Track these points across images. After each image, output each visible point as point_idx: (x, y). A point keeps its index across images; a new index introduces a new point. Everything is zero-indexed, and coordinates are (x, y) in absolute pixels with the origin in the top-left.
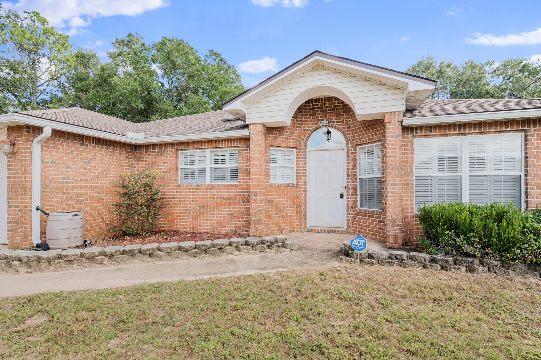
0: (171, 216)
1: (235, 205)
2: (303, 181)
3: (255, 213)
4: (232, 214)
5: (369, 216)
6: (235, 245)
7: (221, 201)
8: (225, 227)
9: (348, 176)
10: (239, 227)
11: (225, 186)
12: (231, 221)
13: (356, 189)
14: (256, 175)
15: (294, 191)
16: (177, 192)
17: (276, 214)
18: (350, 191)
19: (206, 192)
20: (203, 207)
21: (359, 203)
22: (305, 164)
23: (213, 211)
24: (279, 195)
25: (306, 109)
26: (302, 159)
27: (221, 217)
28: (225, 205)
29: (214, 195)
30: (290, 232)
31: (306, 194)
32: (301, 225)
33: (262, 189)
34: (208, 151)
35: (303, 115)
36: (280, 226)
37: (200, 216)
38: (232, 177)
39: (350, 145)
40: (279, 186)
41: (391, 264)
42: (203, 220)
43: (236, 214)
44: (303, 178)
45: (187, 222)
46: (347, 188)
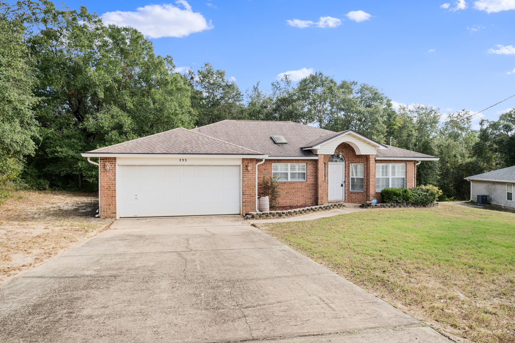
1: (305, 191)
3: (321, 194)
4: (304, 196)
5: (357, 194)
7: (298, 190)
8: (300, 202)
9: (345, 176)
10: (307, 202)
11: (300, 182)
13: (349, 182)
18: (347, 183)
20: (288, 193)
21: (350, 189)
22: (328, 170)
23: (294, 195)
26: (326, 168)
27: (297, 197)
28: (300, 191)
29: (294, 186)
31: (328, 185)
32: (327, 199)
34: (289, 164)
37: (286, 198)
39: (347, 163)
42: (288, 199)
43: (306, 196)
46: (345, 182)
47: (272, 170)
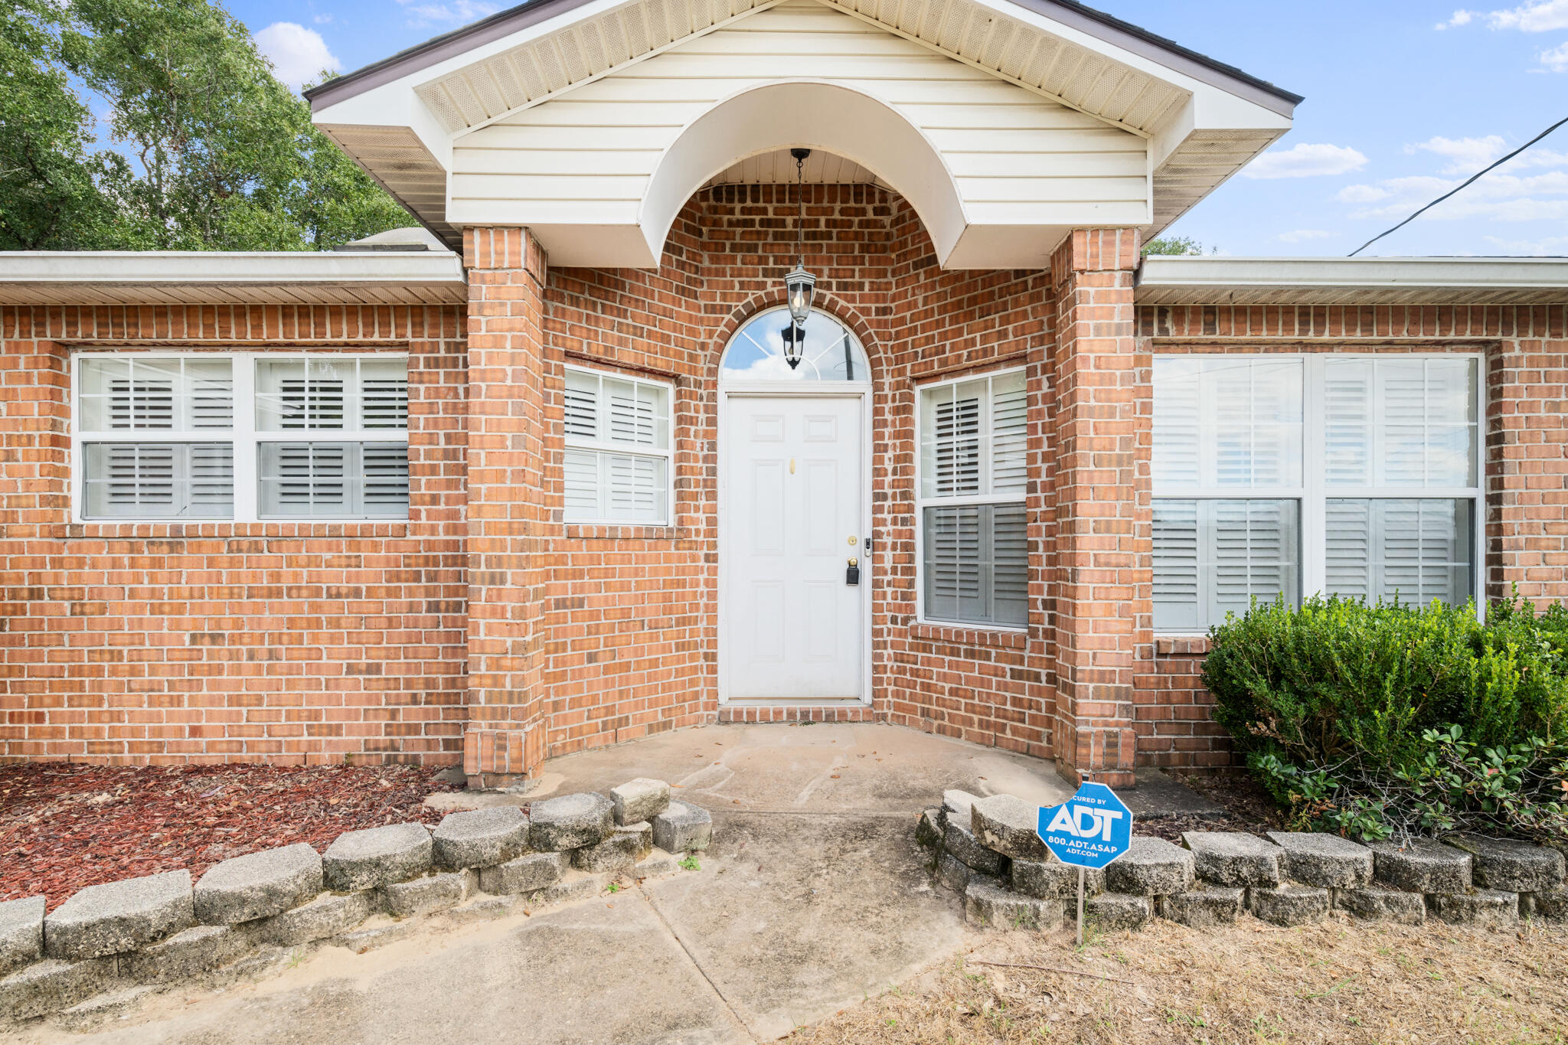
0: (21, 687)
1: (390, 623)
2: (702, 516)
3: (495, 664)
4: (374, 669)
6: (363, 880)
7: (316, 608)
8: (336, 730)
9: (879, 497)
10: (413, 729)
11: (335, 533)
12: (369, 700)
13: (908, 547)
14: (500, 476)
15: (668, 558)
16: (57, 563)
17: (592, 658)
18: (888, 555)
19: (232, 563)
20: (215, 638)
21: (919, 604)
22: (713, 446)
23: (272, 655)
24: (607, 573)
25: (716, 223)
26: (703, 427)
27: (310, 685)
28: (335, 623)
29: (276, 577)
30: (651, 729)
31: (714, 571)
32: (696, 696)
33: (530, 545)
34: (244, 362)
35: (704, 246)
36: (610, 710)
37: (193, 685)
38: (375, 493)
39: (887, 380)
40: (606, 537)
41: (1221, 912)
42: (212, 701)
43: (395, 668)
44: (702, 502)
45: (116, 717)
46: (873, 544)
47: (75, 419)
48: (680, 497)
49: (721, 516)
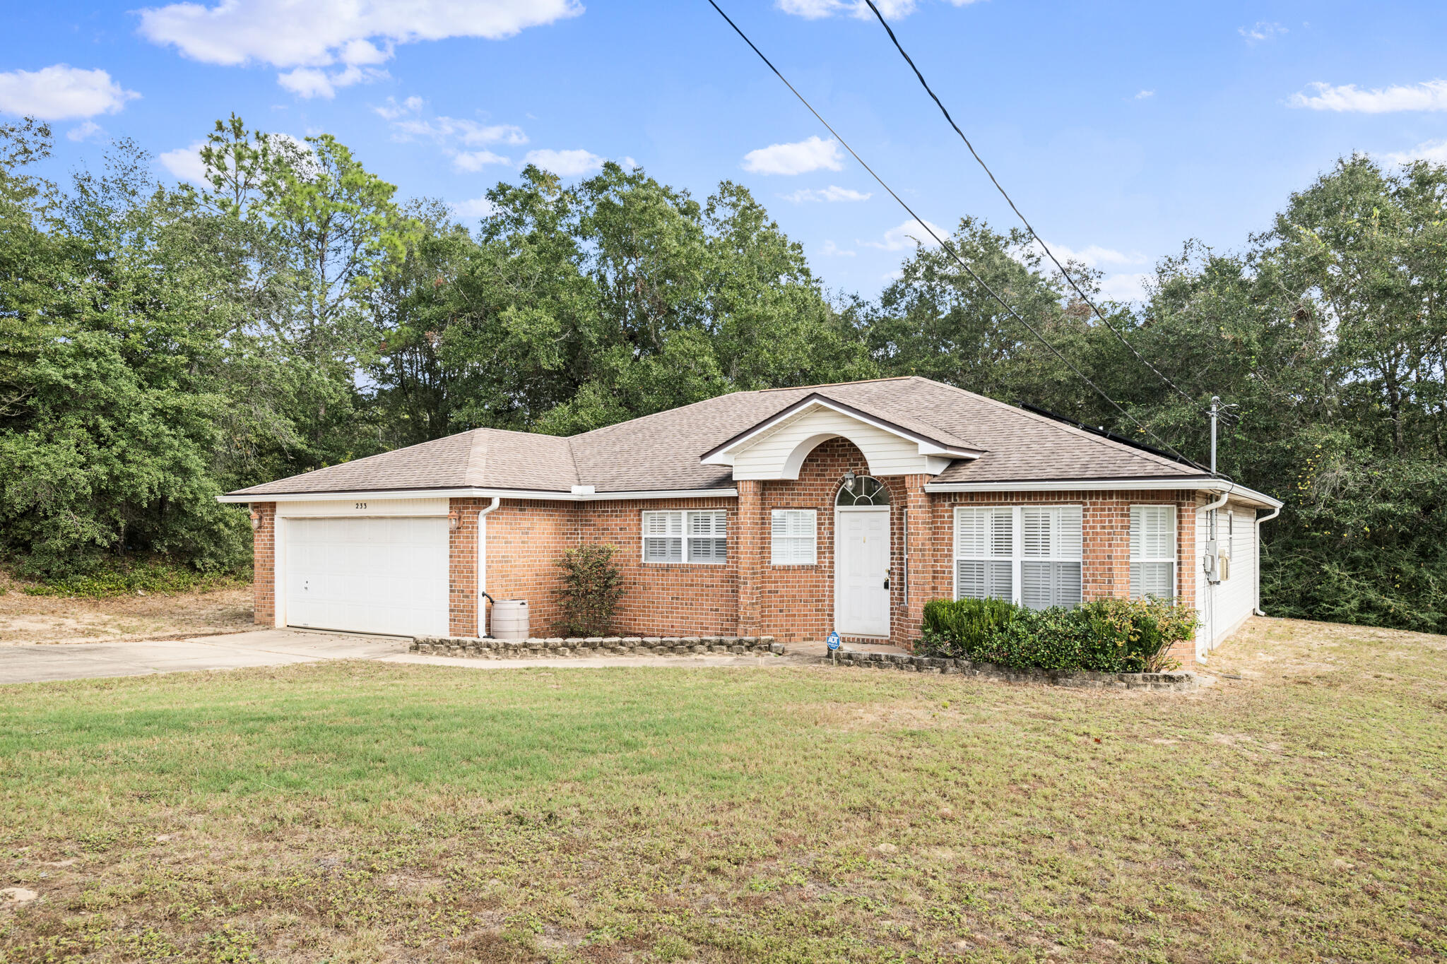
0: (631, 611)
1: (722, 596)
2: (827, 560)
3: (745, 608)
4: (717, 610)
6: (707, 644)
7: (702, 590)
8: (707, 628)
9: (893, 553)
11: (708, 566)
12: (716, 619)
13: (902, 574)
14: (746, 553)
15: (811, 577)
16: (640, 574)
17: (781, 611)
18: (896, 577)
19: (682, 576)
20: (677, 599)
22: (832, 533)
23: (691, 604)
24: (787, 582)
25: (832, 446)
26: (827, 526)
27: (702, 614)
28: (707, 595)
29: (692, 580)
30: (804, 639)
31: (833, 582)
32: (824, 630)
33: (754, 573)
34: (684, 513)
35: (828, 456)
36: (788, 630)
37: (672, 613)
38: (718, 554)
40: (787, 569)
41: (868, 666)
42: (677, 618)
44: (827, 555)
45: (653, 621)
46: (890, 572)
47: (643, 532)
48: (819, 553)
49: (836, 560)
